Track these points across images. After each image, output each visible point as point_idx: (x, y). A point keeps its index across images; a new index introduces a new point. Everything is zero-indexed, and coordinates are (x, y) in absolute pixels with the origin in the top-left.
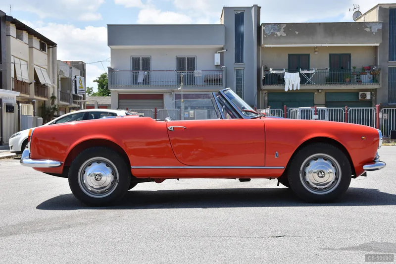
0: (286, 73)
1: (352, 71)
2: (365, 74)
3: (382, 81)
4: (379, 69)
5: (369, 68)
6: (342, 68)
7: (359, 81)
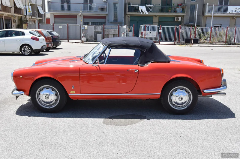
0: (139, 6)
1: (172, 6)
2: (179, 8)
3: (187, 12)
4: (186, 5)
5: (181, 5)
6: (168, 4)
7: (175, 12)
